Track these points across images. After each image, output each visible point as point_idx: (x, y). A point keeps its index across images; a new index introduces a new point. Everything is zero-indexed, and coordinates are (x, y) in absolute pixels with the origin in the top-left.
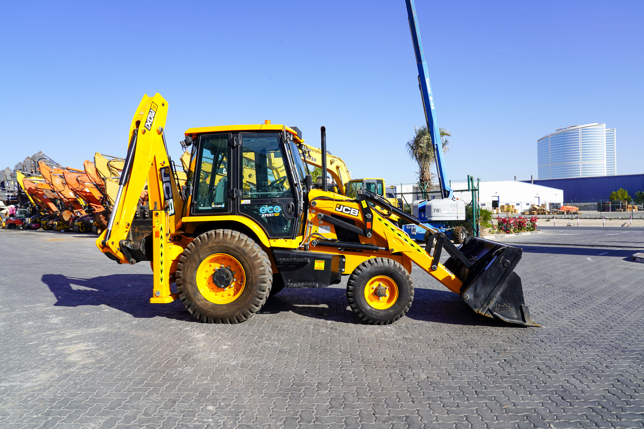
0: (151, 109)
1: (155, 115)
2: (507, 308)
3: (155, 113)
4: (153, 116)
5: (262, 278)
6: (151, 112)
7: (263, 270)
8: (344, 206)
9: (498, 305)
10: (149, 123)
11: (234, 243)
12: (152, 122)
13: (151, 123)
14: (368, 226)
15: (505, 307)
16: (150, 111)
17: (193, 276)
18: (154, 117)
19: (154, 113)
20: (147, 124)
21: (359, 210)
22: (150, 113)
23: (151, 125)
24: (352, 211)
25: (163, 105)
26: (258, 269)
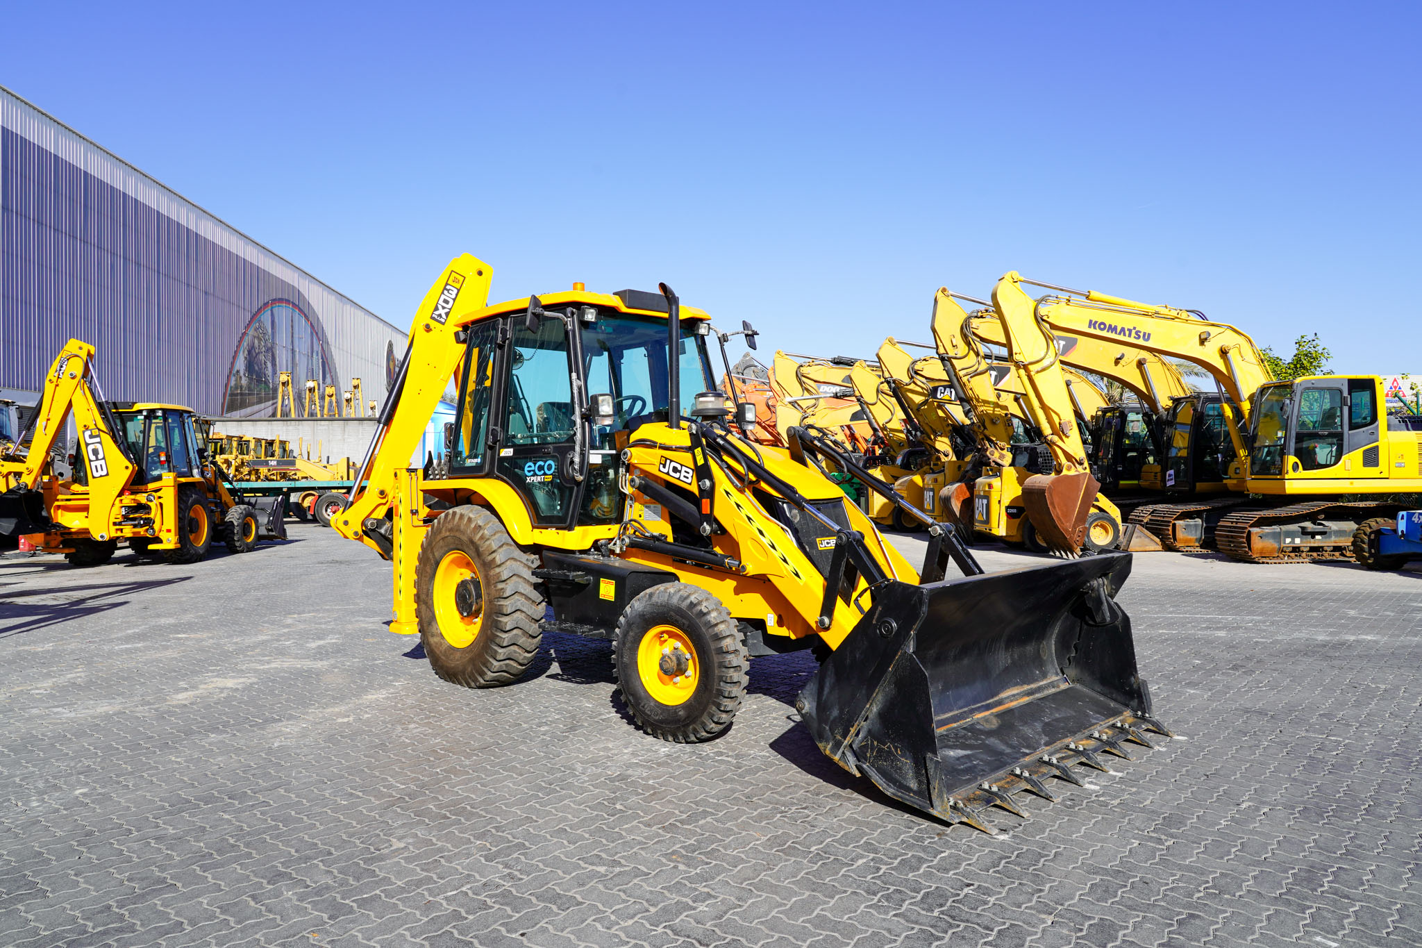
0: (447, 284)
1: (457, 295)
2: (894, 755)
3: (459, 290)
4: (453, 296)
5: (500, 605)
6: (448, 290)
7: (502, 589)
8: (671, 461)
9: (872, 742)
10: (442, 312)
11: (469, 532)
12: (450, 309)
13: (447, 310)
14: (706, 510)
15: (890, 752)
16: (445, 289)
17: (428, 590)
18: (454, 300)
19: (456, 291)
20: (437, 313)
21: (693, 470)
22: (446, 292)
23: (447, 314)
24: (683, 473)
25: (480, 273)
26: (495, 587)
